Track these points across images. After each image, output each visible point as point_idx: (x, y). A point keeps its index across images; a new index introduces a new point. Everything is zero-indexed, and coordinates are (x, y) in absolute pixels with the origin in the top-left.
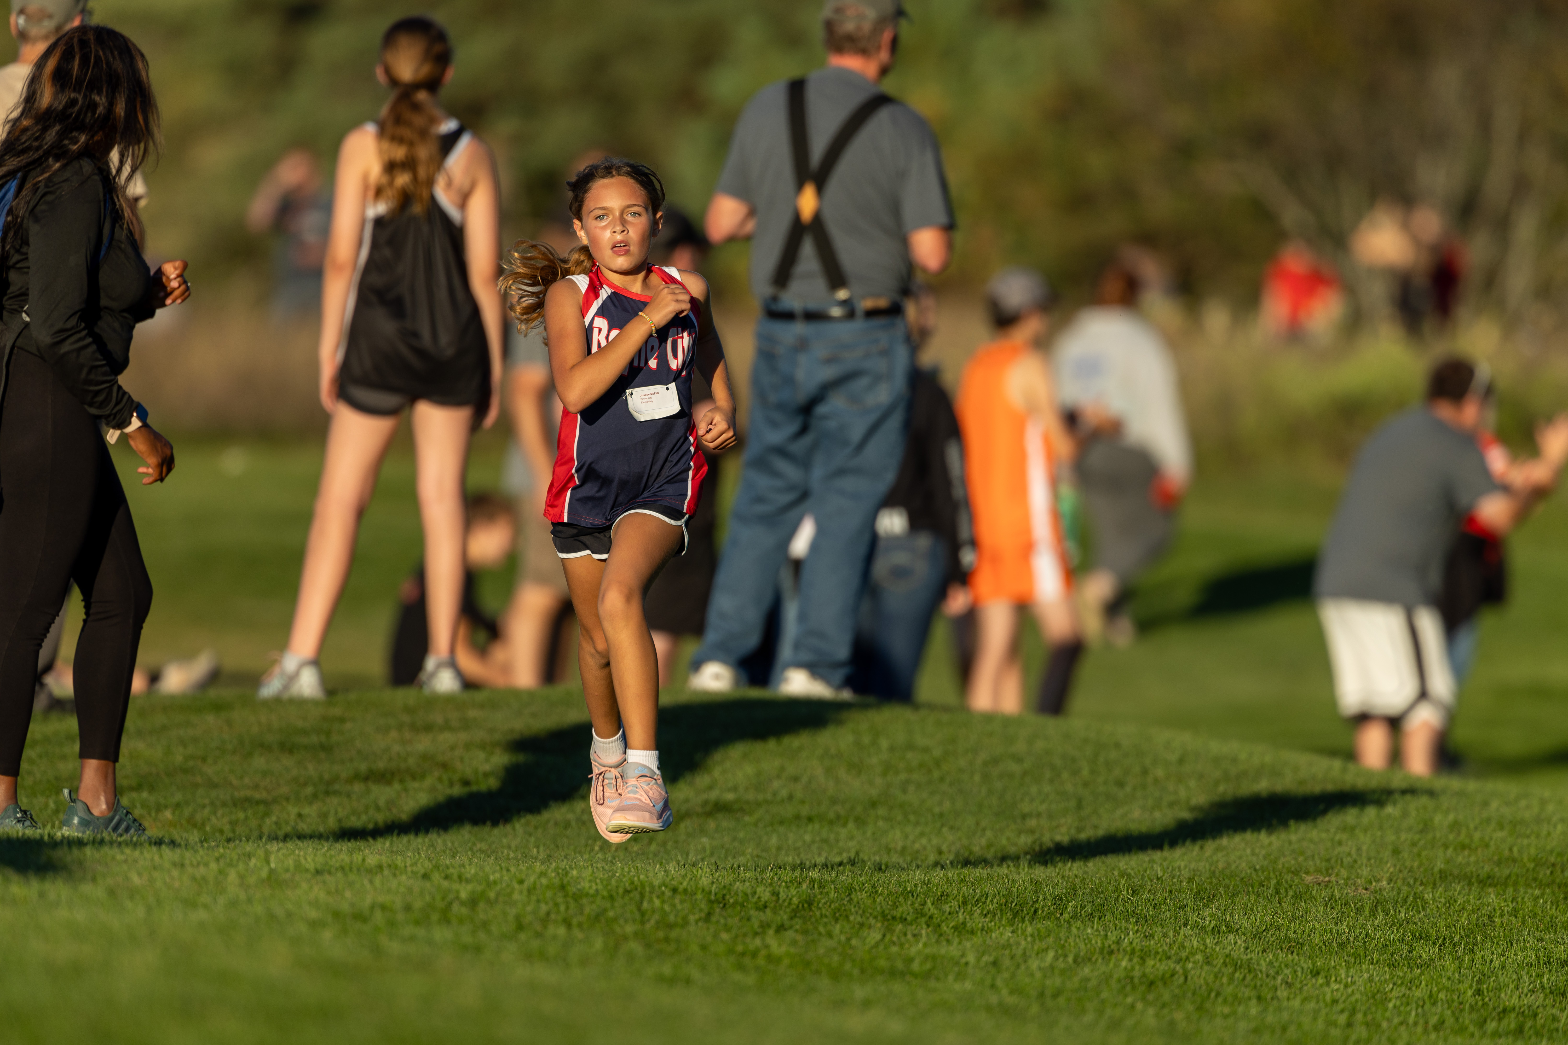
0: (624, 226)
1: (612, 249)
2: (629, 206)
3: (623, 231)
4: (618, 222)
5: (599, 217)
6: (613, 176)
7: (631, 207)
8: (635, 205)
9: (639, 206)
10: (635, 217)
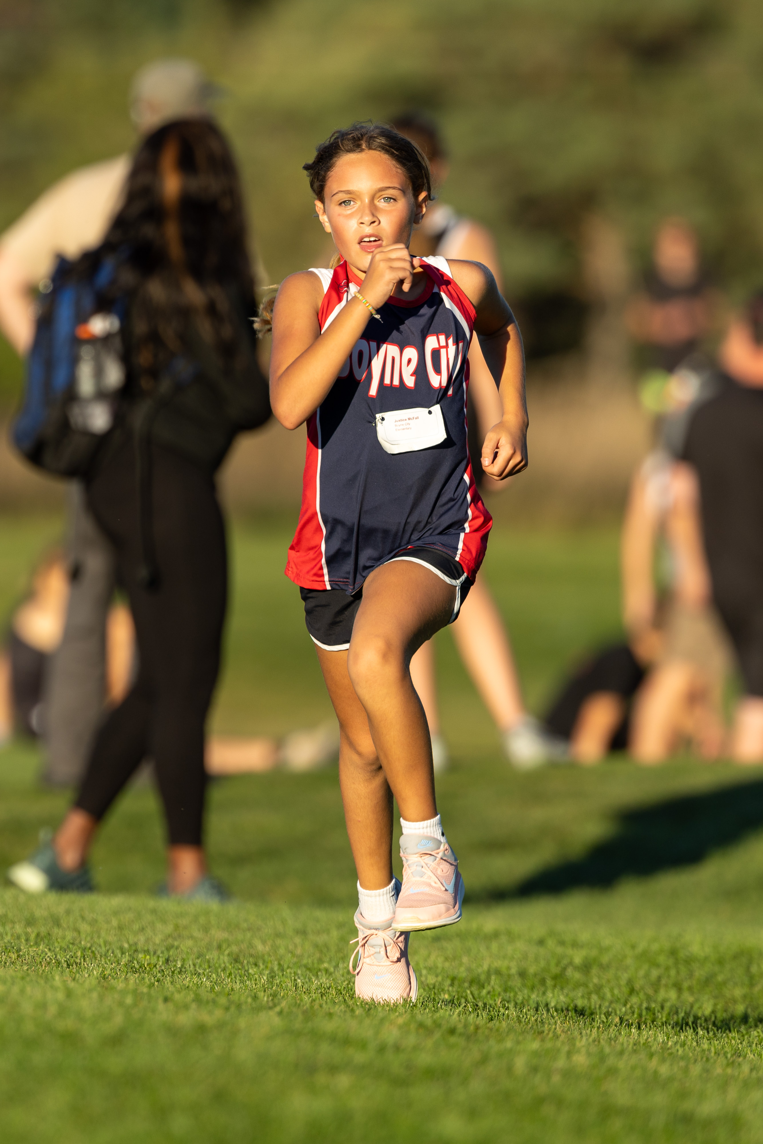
0: (373, 215)
1: (359, 243)
2: (381, 190)
3: (374, 222)
4: (367, 211)
5: (344, 202)
6: (362, 150)
7: (384, 190)
8: (389, 187)
9: (394, 188)
10: (389, 202)
